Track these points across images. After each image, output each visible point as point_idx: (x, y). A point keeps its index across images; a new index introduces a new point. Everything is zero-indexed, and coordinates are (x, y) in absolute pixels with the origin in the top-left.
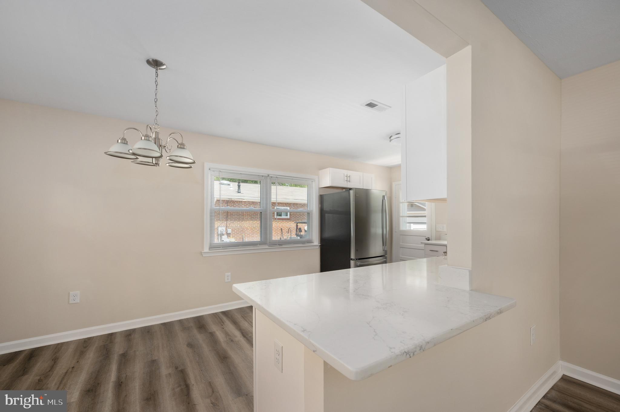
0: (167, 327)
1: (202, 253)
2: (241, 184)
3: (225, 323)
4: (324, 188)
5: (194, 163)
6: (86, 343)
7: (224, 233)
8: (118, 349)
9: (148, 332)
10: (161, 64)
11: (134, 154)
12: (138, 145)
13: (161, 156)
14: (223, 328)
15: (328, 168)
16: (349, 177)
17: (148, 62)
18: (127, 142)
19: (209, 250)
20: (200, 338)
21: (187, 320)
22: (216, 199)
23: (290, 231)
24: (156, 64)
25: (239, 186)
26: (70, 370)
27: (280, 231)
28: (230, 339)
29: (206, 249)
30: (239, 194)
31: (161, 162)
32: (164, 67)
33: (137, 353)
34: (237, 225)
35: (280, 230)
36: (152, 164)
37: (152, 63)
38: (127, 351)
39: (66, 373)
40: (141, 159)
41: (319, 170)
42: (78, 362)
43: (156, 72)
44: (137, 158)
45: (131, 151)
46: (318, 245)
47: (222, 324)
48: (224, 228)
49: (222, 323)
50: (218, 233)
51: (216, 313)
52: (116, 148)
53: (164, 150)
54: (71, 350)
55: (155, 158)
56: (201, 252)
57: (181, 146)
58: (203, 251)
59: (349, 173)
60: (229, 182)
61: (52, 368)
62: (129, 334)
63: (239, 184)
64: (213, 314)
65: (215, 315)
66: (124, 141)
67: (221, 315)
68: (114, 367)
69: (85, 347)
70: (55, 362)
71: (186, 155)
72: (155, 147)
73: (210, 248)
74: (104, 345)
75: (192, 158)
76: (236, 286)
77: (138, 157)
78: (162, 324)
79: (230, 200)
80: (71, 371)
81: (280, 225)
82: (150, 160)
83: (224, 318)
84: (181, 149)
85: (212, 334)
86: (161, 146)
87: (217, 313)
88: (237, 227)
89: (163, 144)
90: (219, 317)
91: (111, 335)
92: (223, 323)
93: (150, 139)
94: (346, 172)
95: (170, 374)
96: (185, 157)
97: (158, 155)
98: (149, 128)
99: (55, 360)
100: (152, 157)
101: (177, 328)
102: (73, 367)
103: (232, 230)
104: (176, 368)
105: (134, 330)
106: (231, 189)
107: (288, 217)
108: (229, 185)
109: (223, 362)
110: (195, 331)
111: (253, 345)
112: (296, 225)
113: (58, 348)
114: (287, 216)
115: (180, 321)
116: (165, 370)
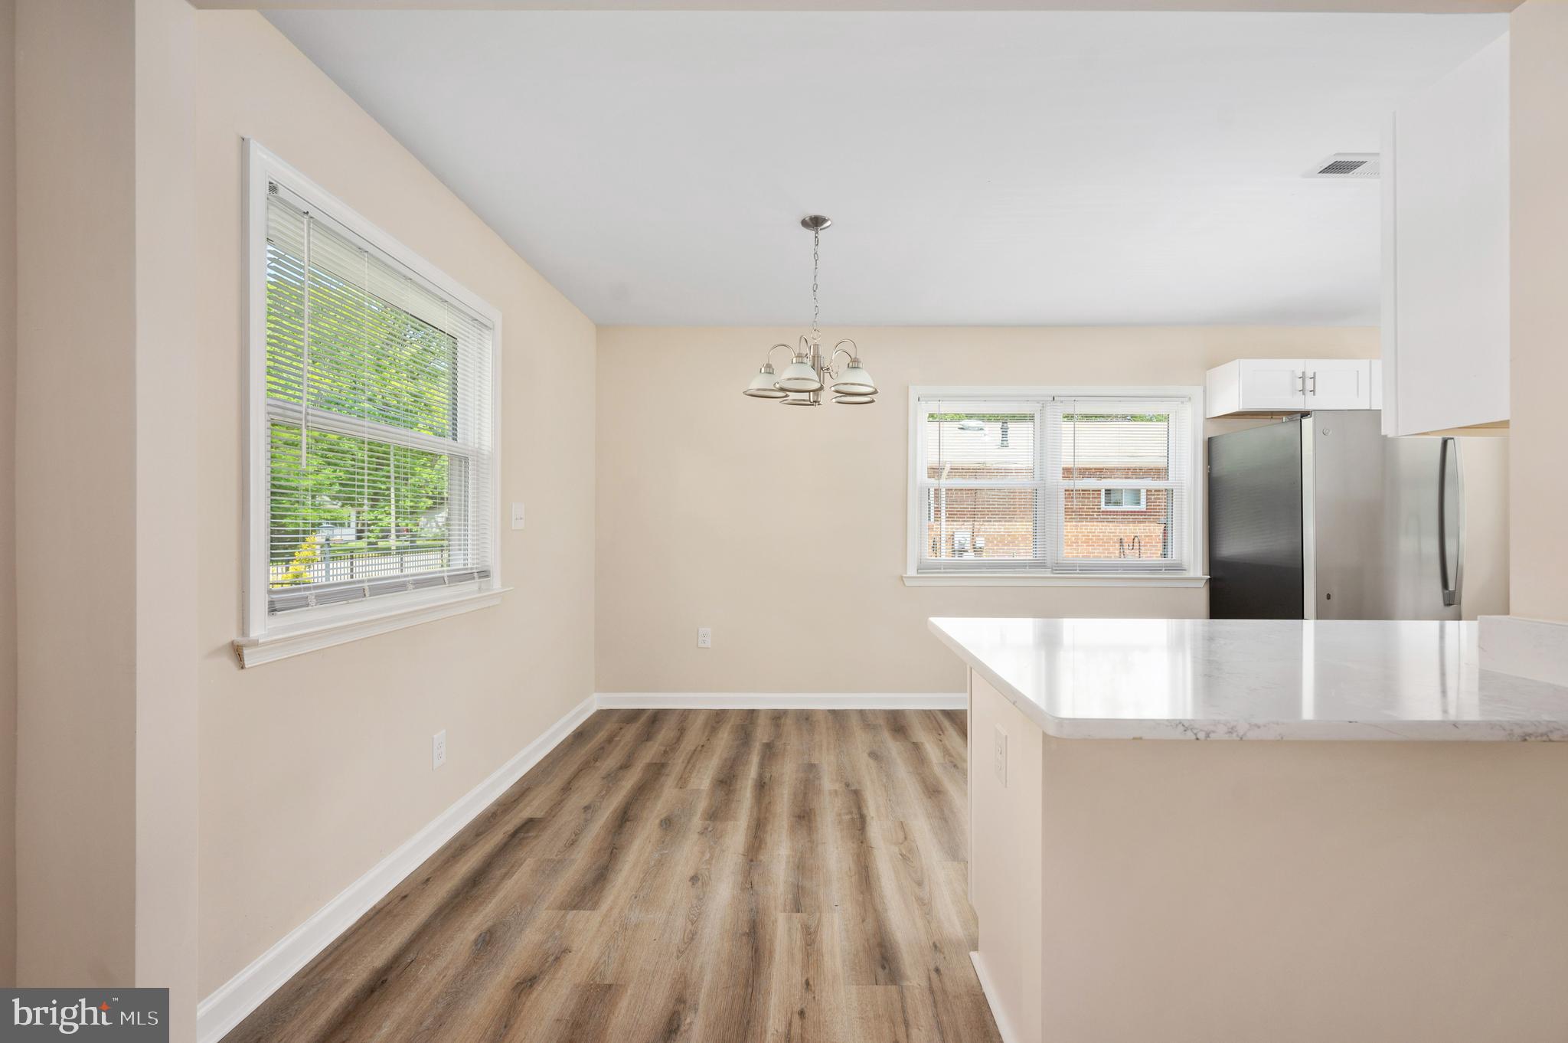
0: (838, 717)
1: (904, 579)
2: (1009, 426)
3: (946, 732)
4: (1218, 420)
5: (875, 392)
6: (718, 718)
7: (968, 546)
8: (762, 734)
9: (807, 719)
10: (824, 220)
11: (782, 390)
12: (787, 374)
13: (821, 388)
14: (941, 741)
15: (1234, 360)
16: (1313, 378)
17: (804, 223)
18: (773, 369)
19: (918, 573)
20: (894, 748)
21: (874, 712)
22: (949, 465)
23: (1137, 544)
24: (815, 222)
25: (1005, 431)
26: (699, 748)
27: (1118, 545)
28: (952, 762)
29: (912, 571)
30: (1005, 450)
31: (823, 397)
32: (828, 224)
33: (788, 747)
34: (999, 528)
35: (1116, 542)
36: (809, 403)
37: (811, 223)
38: (773, 741)
39: (695, 750)
40: (792, 396)
41: (1209, 369)
42: (708, 740)
43: (816, 237)
44: (787, 396)
45: (777, 386)
46: (1202, 579)
47: (941, 732)
48: (968, 536)
49: (940, 730)
50: (953, 545)
51: (930, 711)
52: (758, 383)
53: (827, 375)
54: (700, 721)
55: (813, 391)
56: (902, 577)
57: (854, 364)
58: (906, 574)
59: (1311, 366)
60: (980, 422)
61: (678, 739)
62: (778, 717)
63: (1005, 425)
64: (925, 711)
65: (928, 715)
66: (769, 369)
67: (941, 718)
68: (755, 759)
69: (718, 722)
70: (682, 733)
71: (862, 379)
72: (813, 375)
73: (921, 569)
74: (742, 725)
75: (873, 385)
76: (932, 619)
77: (788, 393)
78: (829, 711)
79: (982, 466)
80: (701, 751)
81: (1118, 531)
82: (805, 396)
83: (946, 723)
84: (854, 370)
85: (917, 747)
86: (822, 369)
87: (934, 710)
88: (1000, 532)
89: (826, 364)
90: (935, 718)
91: (752, 712)
92: (942, 730)
93: (805, 360)
94: (1298, 365)
95: (836, 791)
96: (859, 385)
97: (816, 386)
98: (803, 340)
99: (682, 731)
100: (809, 391)
101: (855, 723)
102: (703, 746)
103: (988, 541)
104: (847, 785)
105: (785, 712)
106: (987, 439)
107: (1143, 507)
108: (982, 429)
109: (930, 798)
110: (886, 735)
111: (966, 736)
112: (1162, 531)
113: (685, 715)
114: (1138, 503)
115: (861, 712)
116: (828, 783)
